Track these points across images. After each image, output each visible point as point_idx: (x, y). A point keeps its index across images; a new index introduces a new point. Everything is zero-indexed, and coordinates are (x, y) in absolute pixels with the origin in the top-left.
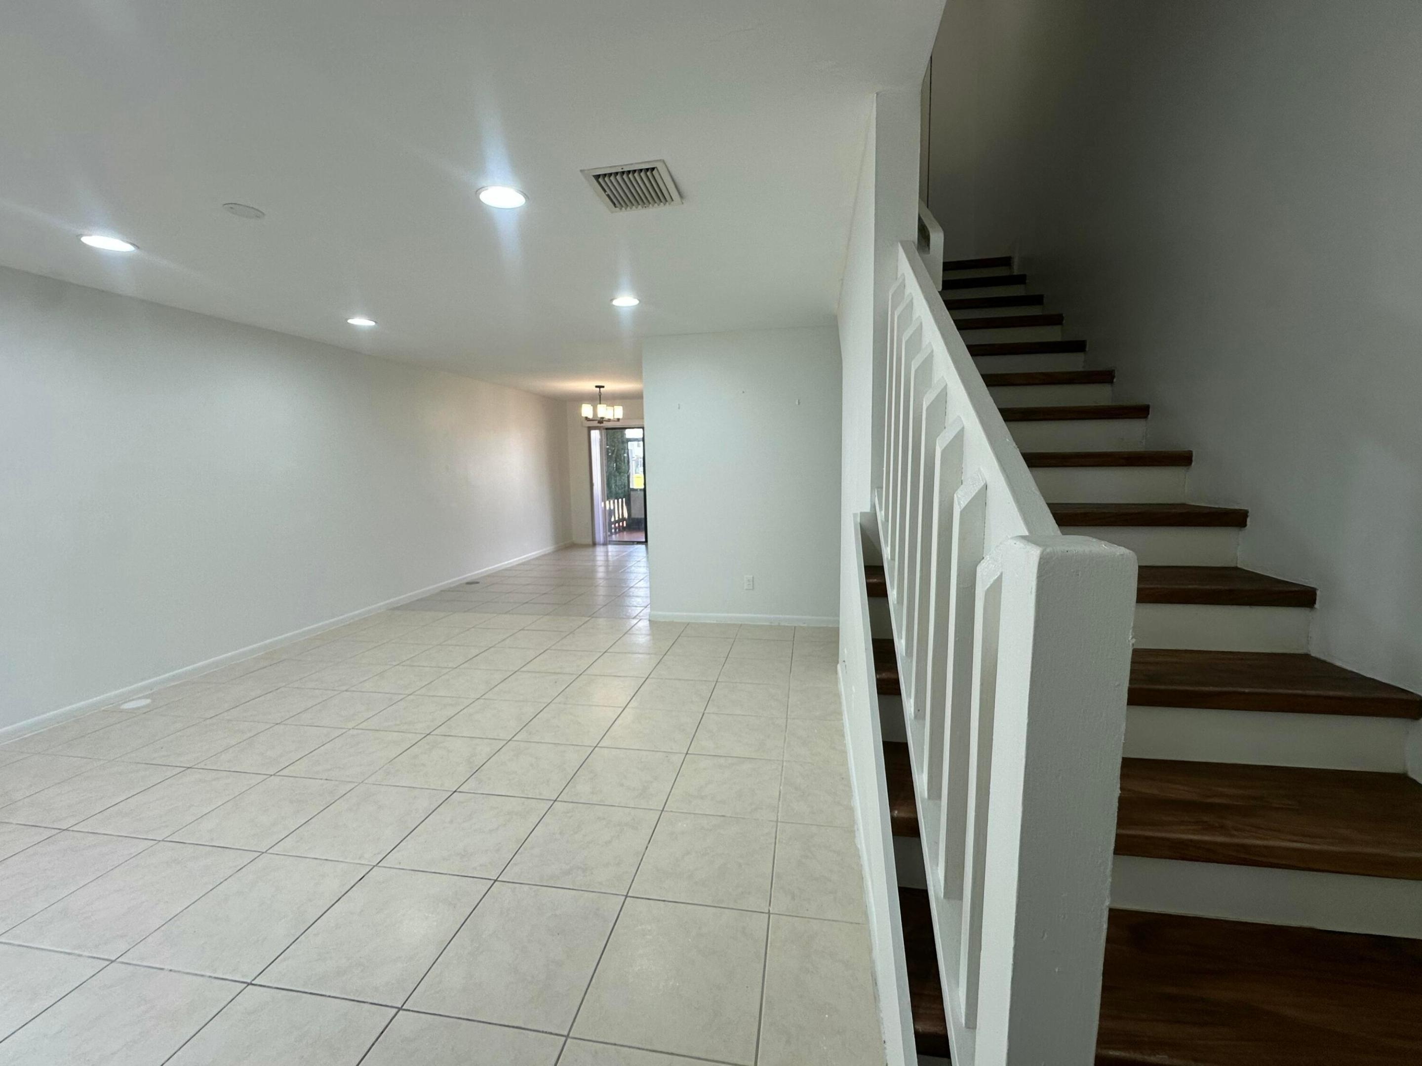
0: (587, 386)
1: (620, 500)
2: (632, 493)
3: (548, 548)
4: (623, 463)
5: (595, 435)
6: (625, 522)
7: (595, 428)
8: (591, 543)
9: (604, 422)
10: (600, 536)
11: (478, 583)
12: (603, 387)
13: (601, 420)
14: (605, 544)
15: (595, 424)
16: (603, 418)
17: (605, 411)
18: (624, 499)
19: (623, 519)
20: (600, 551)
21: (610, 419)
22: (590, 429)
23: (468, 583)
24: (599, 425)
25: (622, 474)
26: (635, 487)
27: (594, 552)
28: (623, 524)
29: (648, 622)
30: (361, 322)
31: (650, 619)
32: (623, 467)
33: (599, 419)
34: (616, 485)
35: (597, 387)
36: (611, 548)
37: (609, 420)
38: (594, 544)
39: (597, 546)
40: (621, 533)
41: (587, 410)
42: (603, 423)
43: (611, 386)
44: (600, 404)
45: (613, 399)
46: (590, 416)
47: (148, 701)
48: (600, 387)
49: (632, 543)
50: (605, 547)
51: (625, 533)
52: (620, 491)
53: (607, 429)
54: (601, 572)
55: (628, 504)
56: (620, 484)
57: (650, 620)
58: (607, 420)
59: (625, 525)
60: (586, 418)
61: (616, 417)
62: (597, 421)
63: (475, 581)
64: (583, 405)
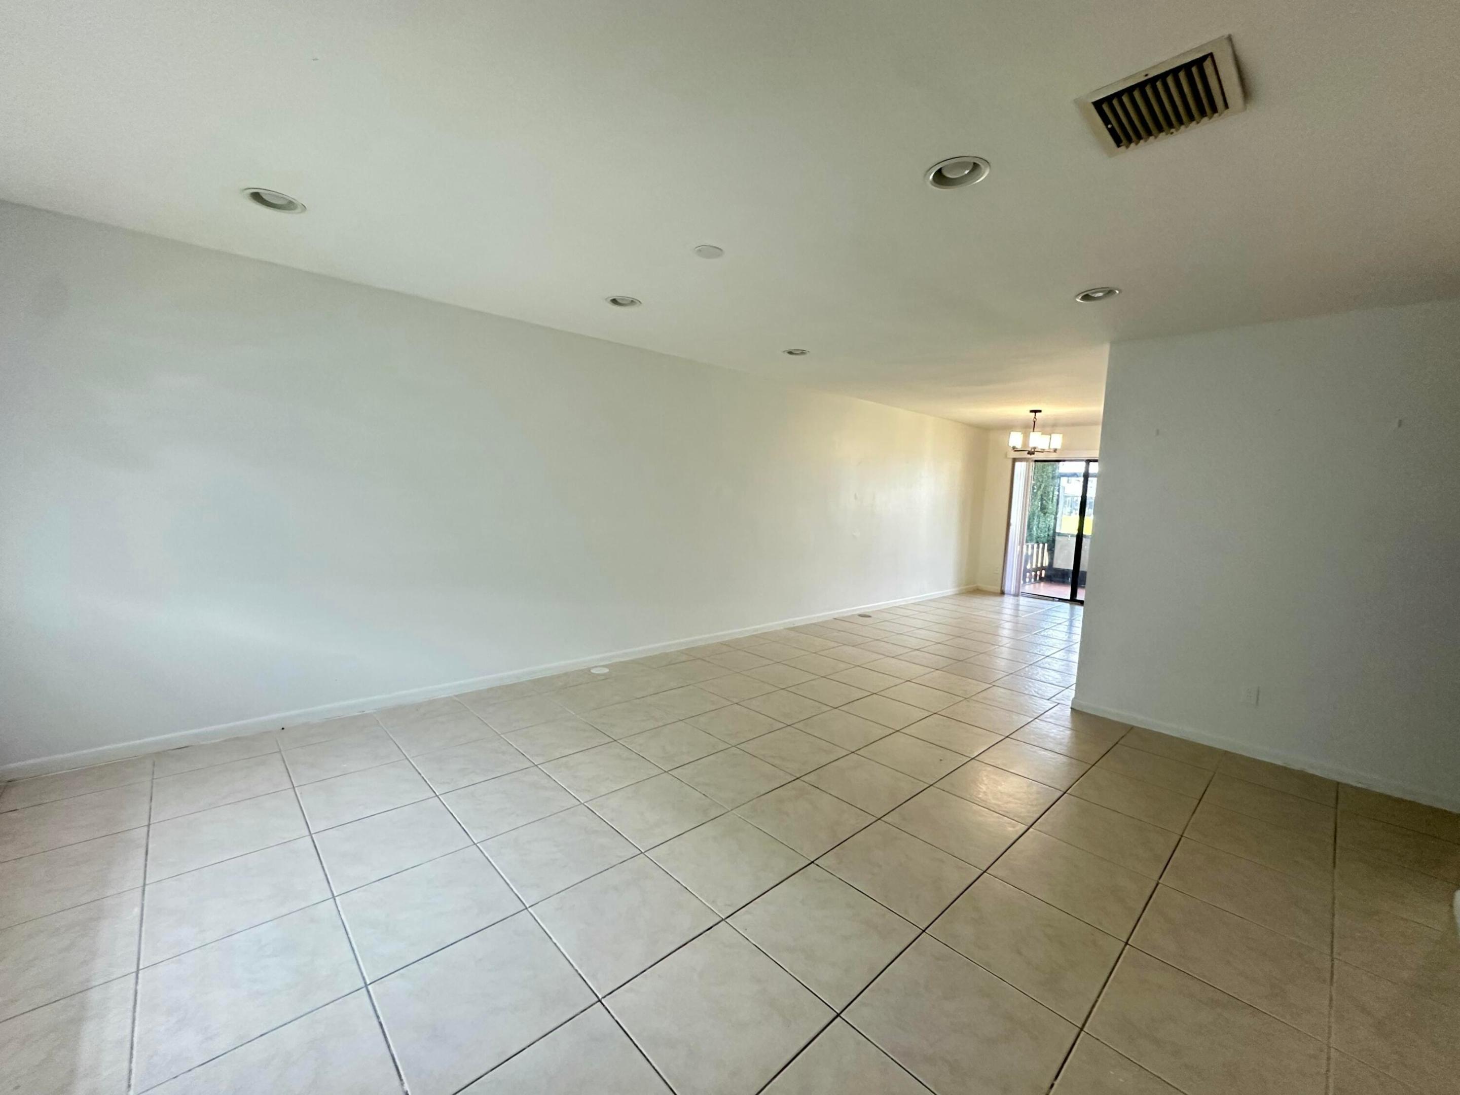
0: (1022, 411)
1: (1041, 545)
2: (1057, 538)
3: (950, 590)
4: (1050, 502)
5: (1020, 467)
6: (1043, 572)
7: (1021, 460)
8: (999, 591)
9: (1035, 453)
10: (1010, 585)
11: (870, 617)
12: (1040, 411)
13: (1033, 450)
14: (1016, 595)
15: (1025, 455)
16: (1035, 448)
17: (1038, 440)
18: (1046, 545)
19: (1042, 568)
20: (1008, 601)
21: (1044, 450)
22: (1015, 460)
23: (861, 616)
24: (1029, 456)
25: (1047, 514)
26: (1062, 532)
27: (1002, 602)
28: (1041, 574)
29: (1070, 709)
31: (1073, 707)
32: (1050, 507)
33: (1030, 450)
34: (1038, 527)
35: (1032, 411)
36: (1023, 601)
37: (1042, 451)
38: (1003, 593)
39: (1006, 596)
40: (1037, 585)
41: (1016, 439)
42: (1034, 454)
43: (1049, 411)
44: (1034, 431)
45: (1052, 427)
46: (1019, 447)
47: (606, 670)
48: (1035, 412)
49: (1052, 599)
50: (1016, 598)
51: (1042, 584)
52: (1042, 535)
53: (1036, 461)
54: (1006, 630)
55: (1051, 550)
56: (1044, 526)
57: (1071, 708)
58: (1040, 450)
59: (1043, 575)
60: (1014, 448)
61: (1053, 447)
62: (1027, 452)
63: (867, 614)
64: (1012, 433)
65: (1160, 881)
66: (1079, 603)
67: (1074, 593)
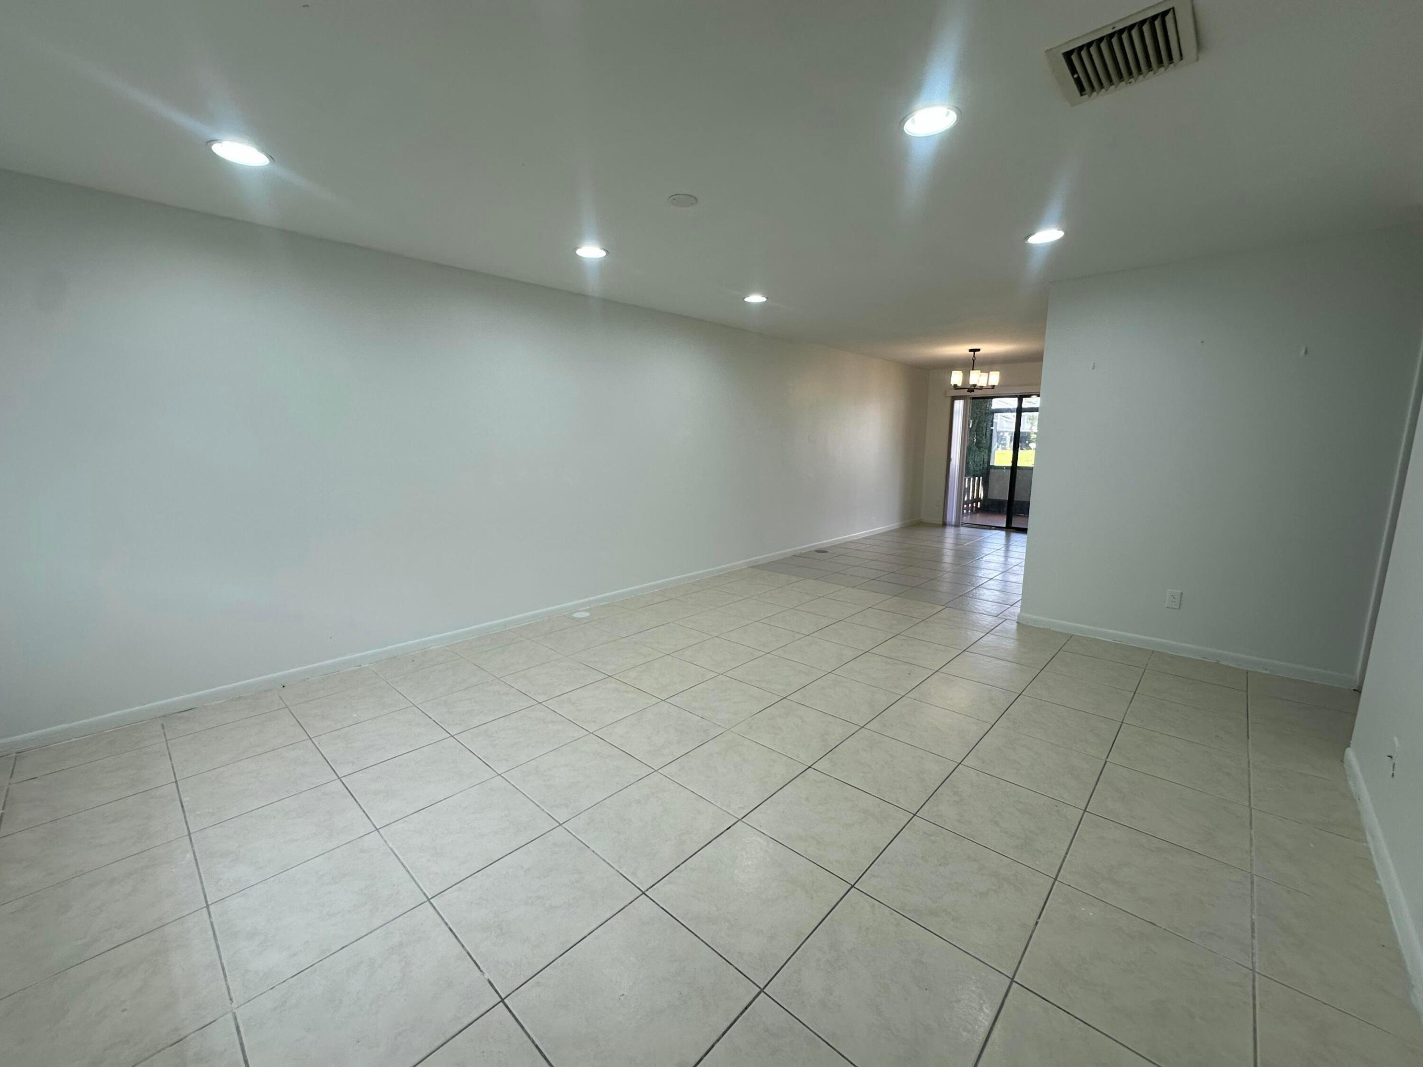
0: (961, 350)
1: (977, 478)
2: (992, 471)
3: (895, 525)
4: (984, 437)
5: (959, 405)
6: (979, 503)
7: (959, 398)
8: (941, 523)
9: (975, 390)
10: (952, 516)
11: (826, 552)
12: (979, 350)
13: (973, 388)
14: (957, 525)
15: (965, 392)
16: (975, 385)
17: (977, 378)
18: (981, 477)
19: (978, 500)
20: (950, 532)
21: (982, 387)
22: (954, 398)
23: (818, 552)
24: (969, 394)
25: (982, 449)
26: (996, 464)
27: (944, 532)
28: (977, 505)
29: (1016, 623)
30: (756, 299)
31: (1018, 621)
32: (984, 442)
33: (969, 387)
34: (974, 461)
35: (971, 350)
36: (963, 530)
37: (981, 388)
38: (945, 524)
39: (947, 527)
40: (974, 516)
41: (957, 378)
42: (973, 391)
43: (987, 348)
44: (973, 370)
45: (988, 364)
46: (959, 384)
47: (588, 614)
48: (975, 351)
49: (989, 527)
50: (957, 528)
51: (978, 515)
52: (978, 469)
53: (973, 398)
54: (948, 557)
55: (986, 484)
56: (979, 460)
58: (979, 388)
59: (979, 506)
60: (955, 386)
61: (991, 383)
62: (967, 390)
63: (823, 550)
64: (953, 372)
65: (1108, 760)
66: (1014, 530)
67: (1009, 522)
